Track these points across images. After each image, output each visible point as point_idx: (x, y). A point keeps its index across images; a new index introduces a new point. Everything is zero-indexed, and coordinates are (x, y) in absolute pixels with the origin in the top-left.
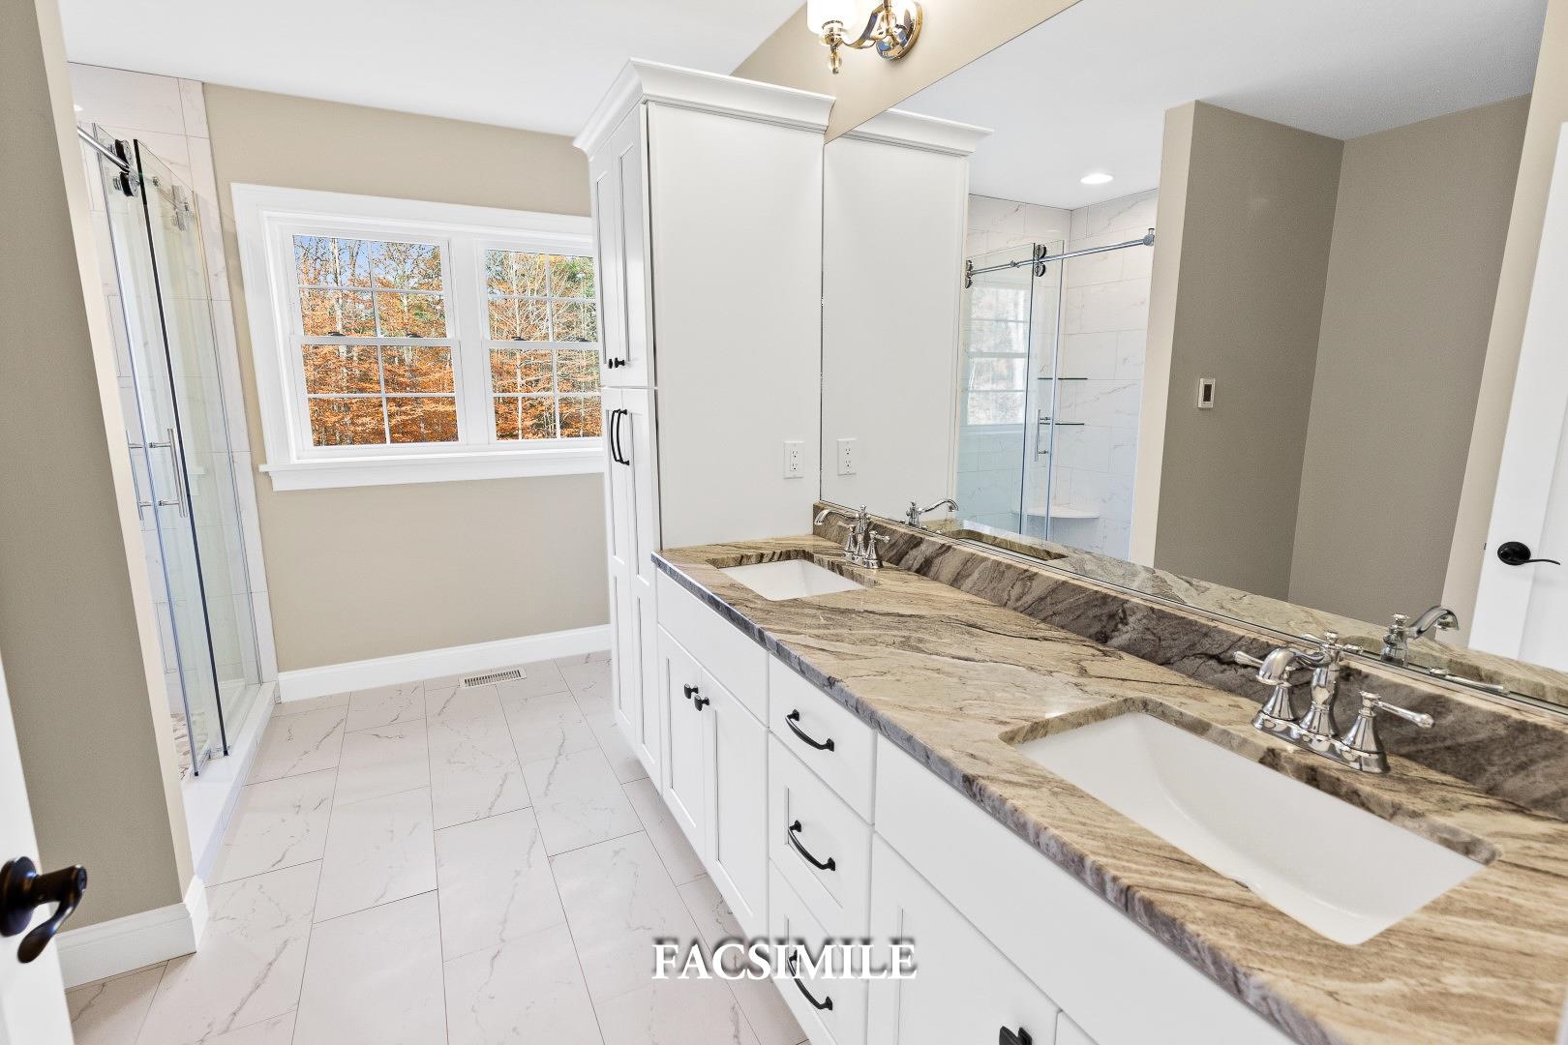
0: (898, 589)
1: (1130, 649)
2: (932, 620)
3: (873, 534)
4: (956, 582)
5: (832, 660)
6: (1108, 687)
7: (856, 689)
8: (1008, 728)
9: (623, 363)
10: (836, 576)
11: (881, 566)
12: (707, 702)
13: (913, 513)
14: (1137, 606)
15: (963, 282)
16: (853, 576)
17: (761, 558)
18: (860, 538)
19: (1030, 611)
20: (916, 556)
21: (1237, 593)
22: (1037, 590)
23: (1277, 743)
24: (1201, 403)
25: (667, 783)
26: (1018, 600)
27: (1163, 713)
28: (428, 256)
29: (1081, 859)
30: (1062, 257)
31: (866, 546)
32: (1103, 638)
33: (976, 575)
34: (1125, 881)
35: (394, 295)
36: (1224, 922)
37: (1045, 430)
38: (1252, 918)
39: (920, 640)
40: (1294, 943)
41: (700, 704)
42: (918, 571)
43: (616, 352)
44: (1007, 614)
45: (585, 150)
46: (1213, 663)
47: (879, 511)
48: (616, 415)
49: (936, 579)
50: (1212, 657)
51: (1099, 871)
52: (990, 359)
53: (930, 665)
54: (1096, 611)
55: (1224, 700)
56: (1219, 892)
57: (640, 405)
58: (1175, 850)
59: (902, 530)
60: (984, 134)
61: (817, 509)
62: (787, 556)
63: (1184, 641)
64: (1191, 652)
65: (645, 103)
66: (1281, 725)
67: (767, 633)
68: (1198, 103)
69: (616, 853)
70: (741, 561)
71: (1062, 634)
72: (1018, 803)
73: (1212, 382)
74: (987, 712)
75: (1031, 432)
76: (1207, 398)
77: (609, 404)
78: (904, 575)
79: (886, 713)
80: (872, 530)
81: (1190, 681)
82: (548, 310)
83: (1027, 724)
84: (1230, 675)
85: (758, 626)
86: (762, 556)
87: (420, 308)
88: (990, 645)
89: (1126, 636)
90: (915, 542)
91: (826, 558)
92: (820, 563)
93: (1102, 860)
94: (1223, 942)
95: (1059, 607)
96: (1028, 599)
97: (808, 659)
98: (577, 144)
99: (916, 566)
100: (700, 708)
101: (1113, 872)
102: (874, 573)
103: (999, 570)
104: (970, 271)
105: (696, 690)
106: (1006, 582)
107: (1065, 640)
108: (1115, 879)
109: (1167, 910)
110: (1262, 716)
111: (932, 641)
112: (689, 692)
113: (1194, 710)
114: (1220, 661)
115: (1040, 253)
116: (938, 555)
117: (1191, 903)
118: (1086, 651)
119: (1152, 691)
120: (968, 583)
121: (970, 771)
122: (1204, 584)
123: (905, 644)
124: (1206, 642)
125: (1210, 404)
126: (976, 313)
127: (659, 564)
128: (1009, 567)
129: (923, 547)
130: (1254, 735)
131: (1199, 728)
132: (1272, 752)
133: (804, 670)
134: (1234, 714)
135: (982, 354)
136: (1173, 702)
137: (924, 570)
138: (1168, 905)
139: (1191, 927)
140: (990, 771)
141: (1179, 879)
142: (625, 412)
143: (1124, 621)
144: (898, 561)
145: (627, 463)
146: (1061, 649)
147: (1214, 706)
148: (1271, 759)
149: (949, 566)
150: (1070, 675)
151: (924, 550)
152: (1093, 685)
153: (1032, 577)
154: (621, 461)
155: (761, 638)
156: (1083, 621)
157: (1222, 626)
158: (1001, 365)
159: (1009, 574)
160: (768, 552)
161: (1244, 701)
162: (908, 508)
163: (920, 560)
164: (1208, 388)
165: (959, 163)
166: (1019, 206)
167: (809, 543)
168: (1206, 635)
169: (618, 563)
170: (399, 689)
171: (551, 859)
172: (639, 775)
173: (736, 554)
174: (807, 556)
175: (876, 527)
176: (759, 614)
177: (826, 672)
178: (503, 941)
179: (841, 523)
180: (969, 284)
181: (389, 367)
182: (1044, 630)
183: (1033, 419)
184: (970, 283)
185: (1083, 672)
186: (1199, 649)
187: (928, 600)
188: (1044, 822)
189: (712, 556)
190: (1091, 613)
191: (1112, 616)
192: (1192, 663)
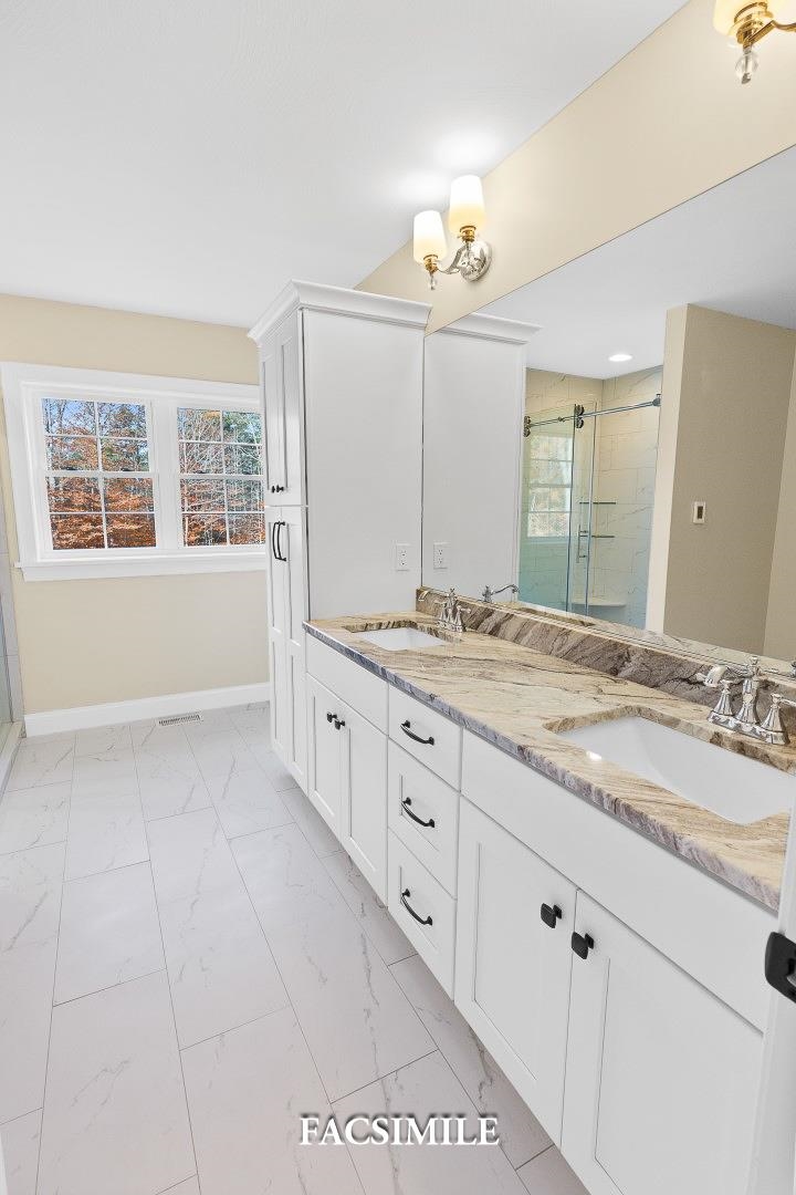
0: (478, 643)
1: (631, 678)
2: (500, 662)
3: (458, 607)
4: (516, 639)
5: (433, 684)
6: (615, 700)
7: (449, 700)
8: (548, 722)
9: (282, 489)
10: (433, 638)
11: (464, 630)
12: (343, 724)
13: (487, 594)
14: (637, 649)
15: (522, 432)
16: (445, 637)
17: (380, 626)
18: (450, 611)
19: (567, 656)
20: (489, 623)
21: (710, 647)
22: (572, 641)
23: (721, 729)
24: (695, 520)
25: (312, 788)
26: (558, 650)
27: (650, 715)
28: (117, 411)
29: (589, 786)
30: (594, 414)
31: (454, 616)
32: (615, 672)
33: (530, 634)
34: (615, 796)
35: (91, 441)
36: (672, 814)
37: (584, 541)
38: (690, 812)
39: (491, 674)
40: (710, 823)
41: (338, 725)
42: (490, 633)
43: (277, 481)
44: (551, 659)
45: (255, 339)
46: (684, 684)
47: (463, 593)
48: (277, 526)
49: (503, 638)
50: (684, 680)
51: (599, 792)
52: (547, 490)
53: (498, 687)
54: (610, 654)
55: (691, 707)
56: (671, 801)
57: (295, 519)
58: (646, 782)
59: (480, 605)
60: (537, 329)
61: (419, 592)
62: (398, 625)
63: (666, 671)
64: (672, 678)
65: (301, 309)
66: (723, 718)
67: (387, 670)
68: (690, 306)
69: (276, 837)
70: (366, 628)
71: (588, 670)
72: (552, 759)
73: (704, 505)
74: (536, 713)
75: (574, 542)
76: (700, 516)
77: (271, 518)
78: (481, 636)
79: (468, 713)
80: (458, 608)
81: (670, 697)
82: (209, 452)
83: (561, 720)
84: (696, 691)
85: (381, 666)
86: (381, 624)
87: (111, 450)
88: (538, 676)
89: (630, 670)
90: (489, 613)
91: (426, 626)
92: (422, 628)
93: (600, 786)
94: (670, 823)
95: (587, 653)
96: (565, 648)
97: (416, 684)
98: (250, 335)
99: (489, 630)
100: (338, 728)
101: (608, 792)
102: (460, 634)
103: (546, 629)
104: (528, 424)
105: (335, 716)
106: (550, 637)
107: (589, 674)
108: (609, 795)
109: (638, 809)
110: (714, 714)
111: (499, 674)
112: (330, 717)
113: (670, 712)
114: (690, 683)
115: (579, 411)
116: (504, 621)
117: (653, 806)
118: (603, 681)
119: (645, 702)
120: (525, 640)
121: (522, 744)
122: (689, 641)
123: (482, 676)
124: (680, 670)
125: (700, 521)
126: (535, 455)
127: (309, 630)
128: (552, 627)
129: (494, 616)
130: (707, 725)
131: (672, 723)
132: (717, 734)
133: (413, 693)
134: (695, 714)
135: (538, 485)
136: (657, 708)
137: (495, 632)
138: (638, 807)
139: (651, 817)
140: (537, 743)
141: (647, 794)
142: (283, 524)
143: (628, 660)
144: (476, 626)
145: (285, 560)
146: (587, 679)
147: (685, 710)
148: (717, 740)
149: (511, 628)
150: (592, 692)
151: (495, 618)
152: (605, 698)
153: (568, 633)
154: (280, 559)
155: (383, 674)
156: (602, 661)
157: (690, 659)
158: (555, 495)
159: (553, 632)
160: (385, 622)
161: (704, 708)
162: (483, 590)
163: (492, 625)
164: (700, 509)
165: (519, 350)
166: (564, 378)
167: (412, 615)
168: (680, 665)
169: (276, 632)
170: (111, 728)
171: (229, 841)
172: (292, 784)
173: (363, 623)
174: (412, 625)
175: (461, 603)
176: (381, 659)
177: (428, 692)
178: (198, 893)
179: (436, 601)
180: (527, 434)
181: (88, 496)
182: (576, 668)
183: (575, 533)
184: (529, 433)
185: (600, 691)
186: (676, 675)
187: (497, 650)
188: (567, 768)
189: (346, 625)
190: (607, 656)
191: (620, 657)
192: (671, 685)
